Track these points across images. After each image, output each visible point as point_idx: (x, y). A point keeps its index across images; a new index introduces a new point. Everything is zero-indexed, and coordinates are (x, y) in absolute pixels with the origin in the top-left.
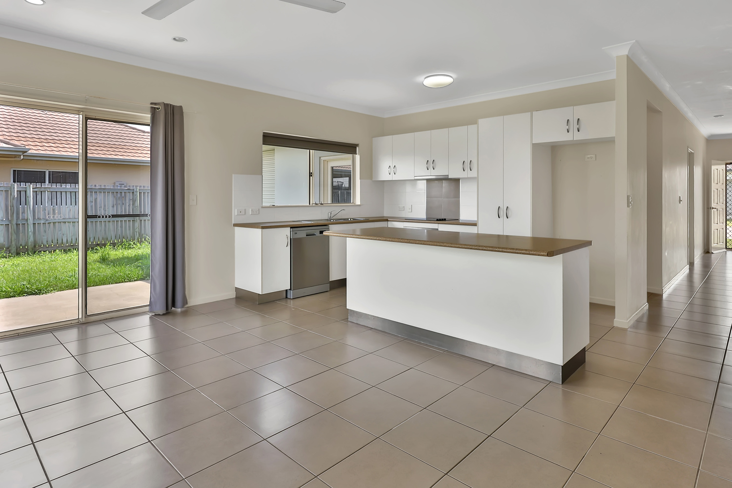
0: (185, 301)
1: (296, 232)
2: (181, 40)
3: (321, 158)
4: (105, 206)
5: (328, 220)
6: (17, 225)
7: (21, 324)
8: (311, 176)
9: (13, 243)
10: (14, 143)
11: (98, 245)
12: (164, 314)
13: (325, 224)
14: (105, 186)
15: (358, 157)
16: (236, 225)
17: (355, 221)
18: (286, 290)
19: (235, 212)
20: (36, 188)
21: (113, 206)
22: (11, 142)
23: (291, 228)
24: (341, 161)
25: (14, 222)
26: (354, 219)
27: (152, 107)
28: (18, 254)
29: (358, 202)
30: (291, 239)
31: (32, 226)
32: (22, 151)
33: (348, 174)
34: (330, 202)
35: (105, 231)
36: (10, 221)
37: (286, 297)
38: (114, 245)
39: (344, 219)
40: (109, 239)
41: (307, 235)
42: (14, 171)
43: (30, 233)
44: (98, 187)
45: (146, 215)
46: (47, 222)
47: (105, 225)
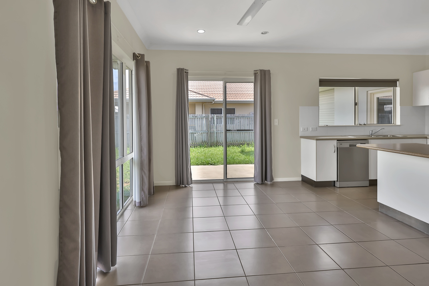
0: (272, 179)
1: (341, 143)
2: (265, 33)
3: (369, 92)
4: (244, 125)
5: (369, 136)
6: (211, 133)
7: (205, 178)
8: (356, 105)
9: (209, 141)
10: (211, 97)
11: (241, 144)
12: (261, 184)
13: (365, 139)
14: (244, 115)
15: (398, 89)
16: (302, 137)
17: (394, 137)
18: (334, 181)
19: (301, 129)
20: (217, 116)
21: (248, 125)
22: (209, 96)
23: (337, 140)
24: (384, 93)
25: (210, 132)
26: (393, 136)
27: (254, 73)
28: (211, 146)
29: (398, 122)
30: (337, 148)
31: (216, 133)
32: (213, 100)
33: (389, 102)
34: (375, 122)
35: (244, 137)
36: (208, 131)
37: (334, 186)
38: (248, 144)
39: (384, 136)
40: (246, 141)
41: (350, 146)
42: (211, 109)
43: (215, 137)
44: (241, 115)
45: (252, 130)
46: (221, 132)
47: (244, 135)
